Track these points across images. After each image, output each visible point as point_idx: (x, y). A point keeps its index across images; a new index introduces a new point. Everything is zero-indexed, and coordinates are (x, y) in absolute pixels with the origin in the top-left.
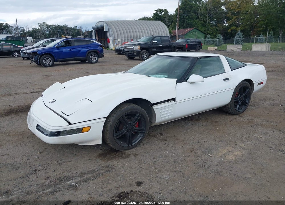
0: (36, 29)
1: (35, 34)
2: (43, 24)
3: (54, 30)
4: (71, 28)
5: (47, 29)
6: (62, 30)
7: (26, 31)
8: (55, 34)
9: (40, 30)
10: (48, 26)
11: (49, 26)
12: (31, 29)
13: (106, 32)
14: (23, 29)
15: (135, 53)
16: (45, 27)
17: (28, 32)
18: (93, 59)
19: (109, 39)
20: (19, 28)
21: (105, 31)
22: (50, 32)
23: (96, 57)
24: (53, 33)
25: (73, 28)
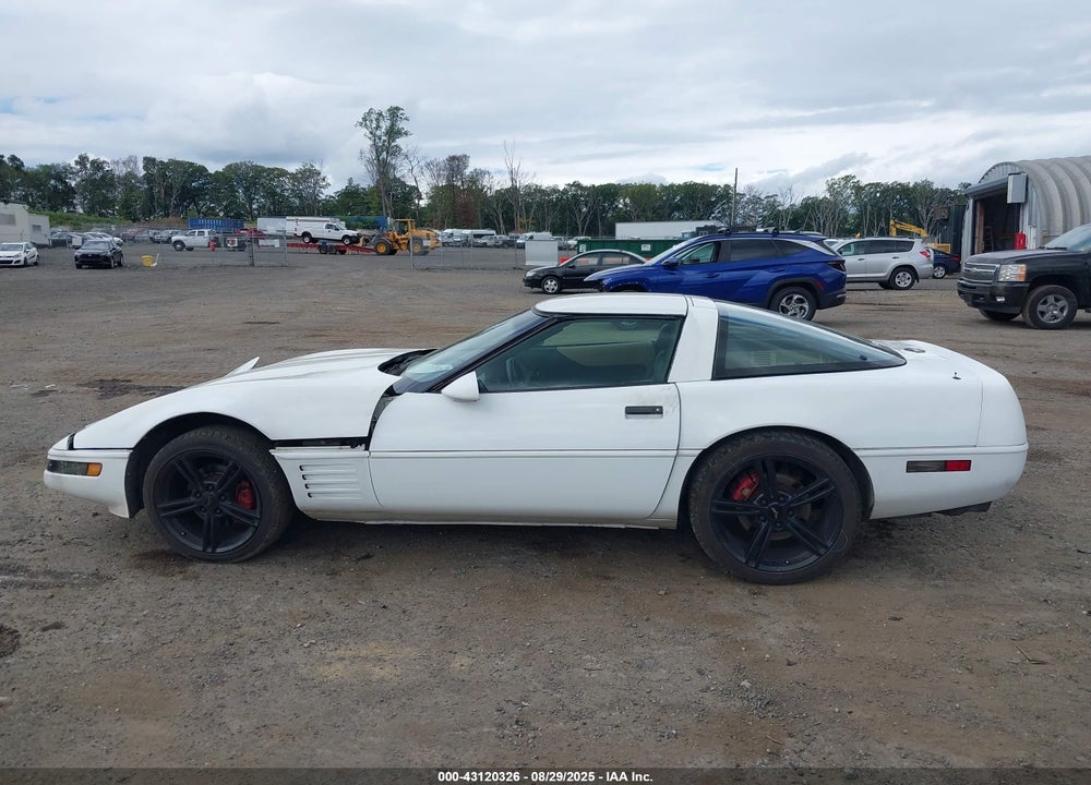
0: (815, 199)
1: (810, 219)
2: (843, 183)
3: (875, 203)
4: (946, 193)
5: (853, 198)
6: (910, 203)
7: (780, 208)
8: (879, 215)
9: (828, 202)
10: (858, 189)
11: (863, 188)
12: (798, 201)
13: (1017, 208)
14: (775, 201)
15: (1001, 296)
16: (849, 191)
17: (786, 211)
18: (793, 312)
19: (1024, 237)
20: (763, 197)
21: (1009, 202)
22: (863, 209)
23: (806, 306)
24: (872, 214)
25: (954, 192)
